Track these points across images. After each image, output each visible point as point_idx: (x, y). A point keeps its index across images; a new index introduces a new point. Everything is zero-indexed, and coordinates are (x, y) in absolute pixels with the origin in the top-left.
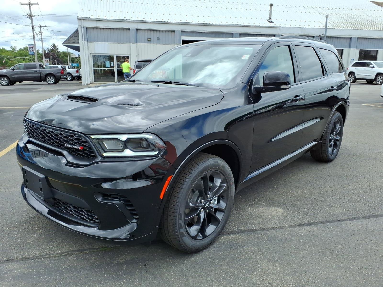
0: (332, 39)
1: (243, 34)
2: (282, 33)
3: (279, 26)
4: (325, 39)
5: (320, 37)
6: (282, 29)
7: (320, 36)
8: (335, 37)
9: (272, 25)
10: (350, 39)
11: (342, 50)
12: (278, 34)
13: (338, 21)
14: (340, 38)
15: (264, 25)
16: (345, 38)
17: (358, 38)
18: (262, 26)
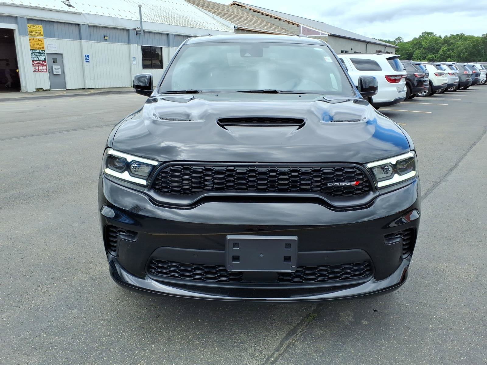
0: (148, 35)
1: (33, 20)
2: (88, 22)
3: (83, 12)
4: (143, 34)
5: (135, 31)
6: (87, 16)
7: (135, 29)
8: (152, 33)
9: (71, 10)
10: (167, 35)
11: (161, 48)
12: (84, 24)
13: (151, 14)
14: (157, 33)
15: (62, 9)
16: (162, 34)
17: (175, 35)
18: (60, 10)
